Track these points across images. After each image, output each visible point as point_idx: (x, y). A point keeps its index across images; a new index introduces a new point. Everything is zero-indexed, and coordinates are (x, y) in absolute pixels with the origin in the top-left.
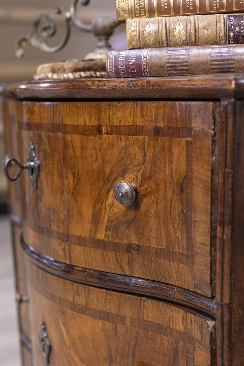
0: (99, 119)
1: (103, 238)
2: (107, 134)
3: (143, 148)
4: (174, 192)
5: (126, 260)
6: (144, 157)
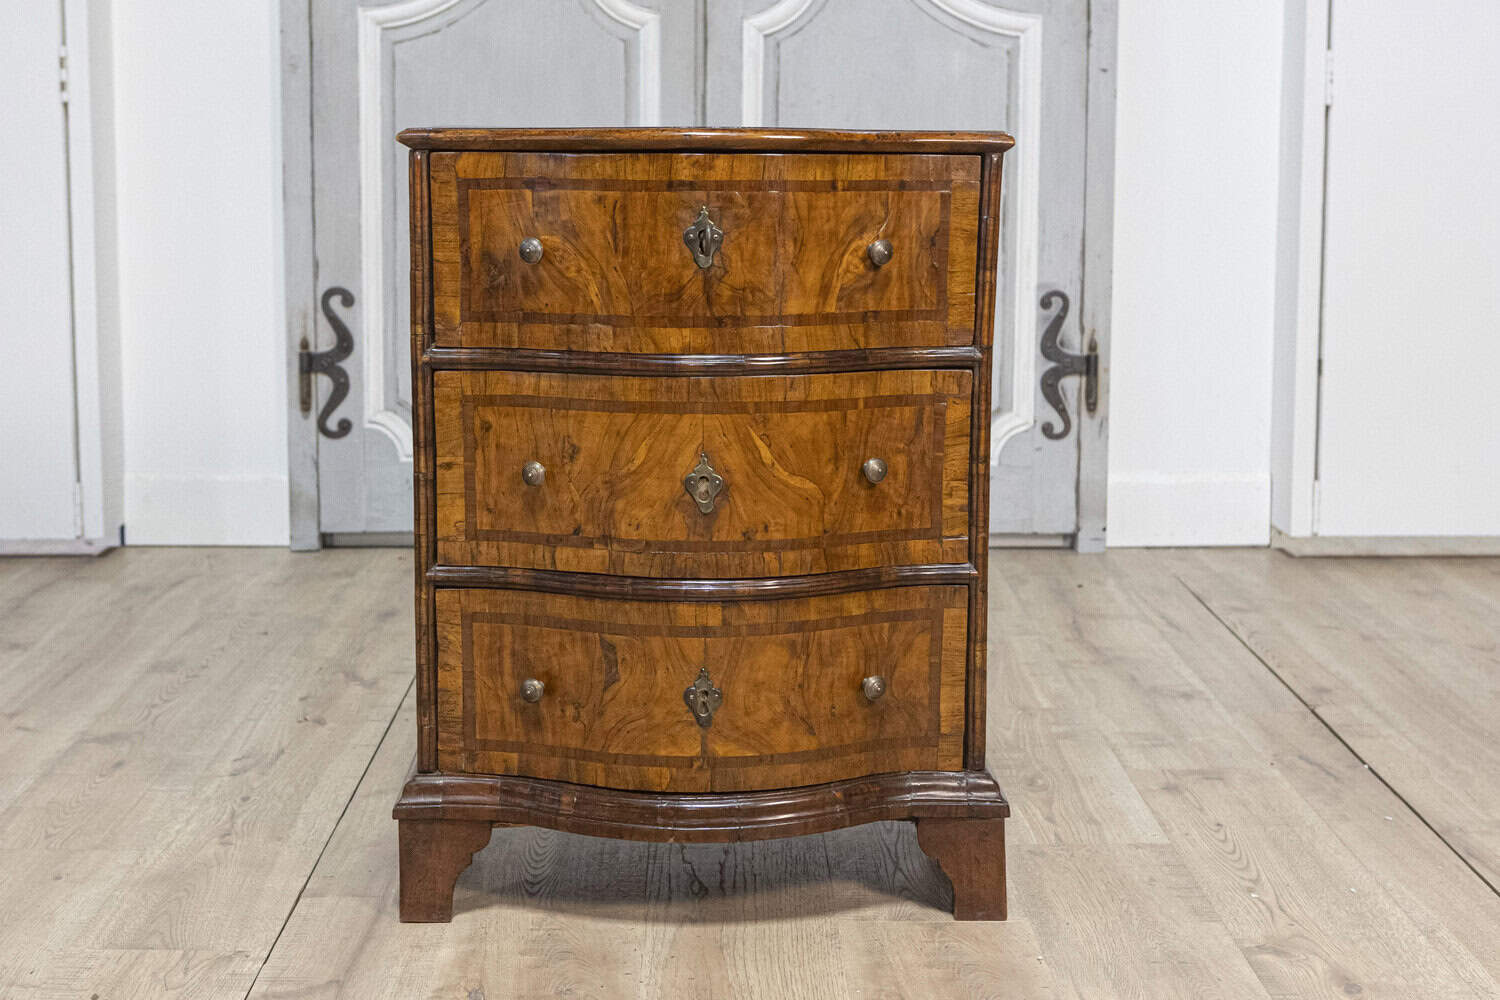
0: (834, 174)
1: (833, 311)
2: (844, 190)
3: (885, 205)
5: (861, 330)
6: (887, 214)
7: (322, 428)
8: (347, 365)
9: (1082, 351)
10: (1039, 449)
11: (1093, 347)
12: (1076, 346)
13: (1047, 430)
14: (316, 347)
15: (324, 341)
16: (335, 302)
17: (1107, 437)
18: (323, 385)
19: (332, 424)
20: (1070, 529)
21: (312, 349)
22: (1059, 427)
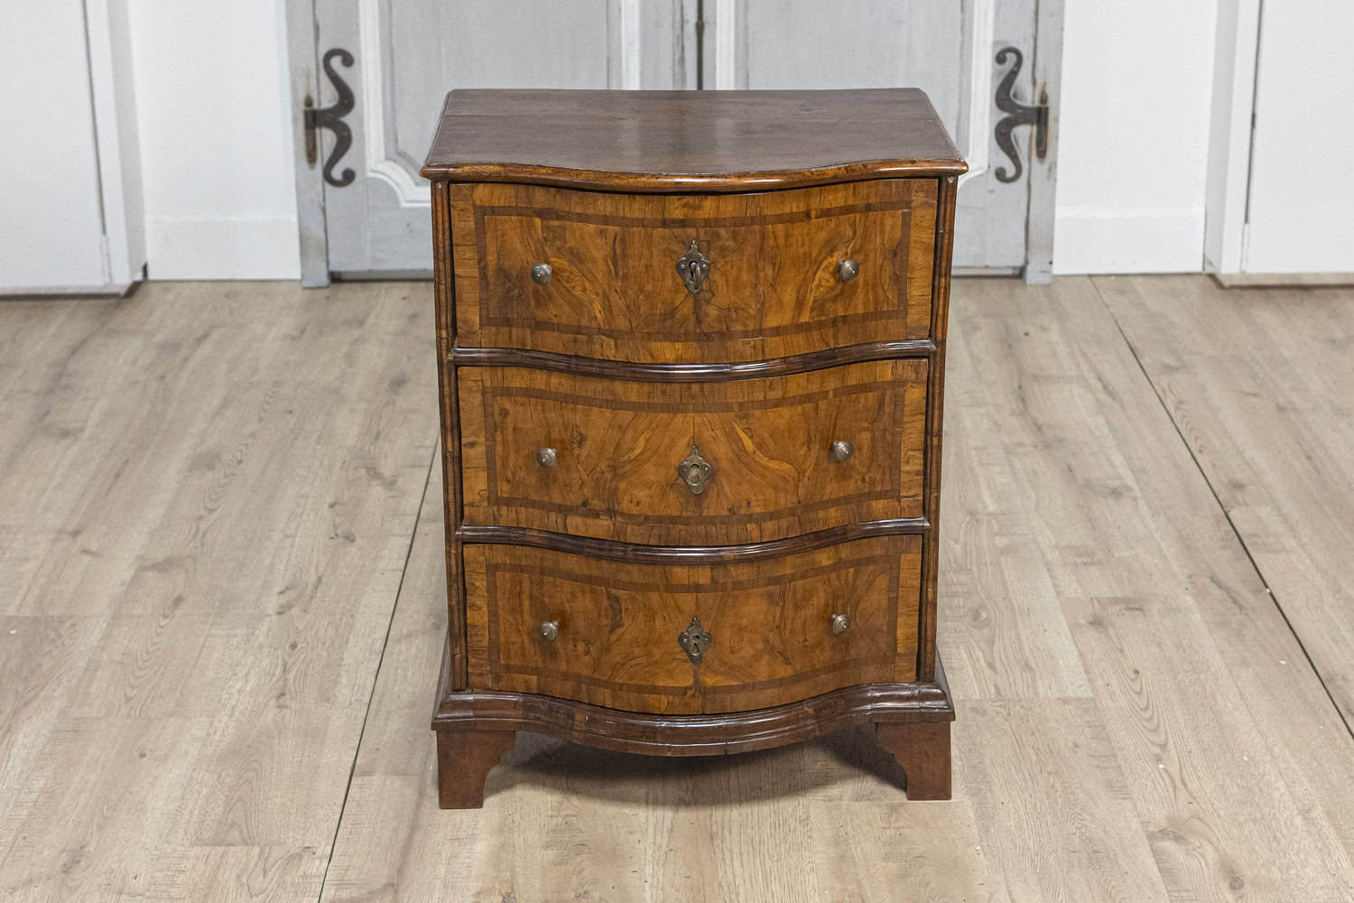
0: (808, 205)
1: (807, 320)
2: (816, 218)
3: (853, 225)
4: (885, 258)
5: (832, 333)
6: (855, 233)
7: (328, 177)
8: (349, 119)
9: (1033, 102)
10: (992, 192)
11: (1044, 99)
12: (1028, 98)
13: (1000, 175)
14: (320, 104)
15: (327, 99)
16: (336, 62)
17: (1055, 180)
18: (327, 138)
19: (337, 173)
20: (1019, 262)
21: (315, 106)
22: (1011, 171)
